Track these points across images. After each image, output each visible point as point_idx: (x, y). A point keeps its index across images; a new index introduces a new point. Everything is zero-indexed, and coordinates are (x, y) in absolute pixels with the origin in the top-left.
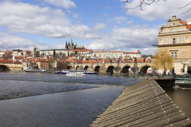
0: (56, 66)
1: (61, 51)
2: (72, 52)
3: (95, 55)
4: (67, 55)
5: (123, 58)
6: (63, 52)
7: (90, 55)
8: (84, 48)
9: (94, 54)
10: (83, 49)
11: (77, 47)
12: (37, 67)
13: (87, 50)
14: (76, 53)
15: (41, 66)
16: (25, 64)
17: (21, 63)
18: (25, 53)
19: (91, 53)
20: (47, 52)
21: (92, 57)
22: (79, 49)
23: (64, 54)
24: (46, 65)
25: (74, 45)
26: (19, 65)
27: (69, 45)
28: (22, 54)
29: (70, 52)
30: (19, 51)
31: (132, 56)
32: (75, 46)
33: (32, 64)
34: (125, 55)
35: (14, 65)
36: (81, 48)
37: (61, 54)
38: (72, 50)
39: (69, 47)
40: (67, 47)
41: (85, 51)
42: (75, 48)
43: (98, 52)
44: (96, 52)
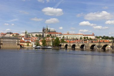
2: (48, 34)
7: (60, 36)
8: (55, 32)
16: (32, 43)
19: (61, 35)
20: (30, 34)
22: (52, 32)
29: (46, 34)
30: (11, 33)
31: (89, 37)
32: (49, 30)
34: (84, 36)
35: (26, 44)
36: (54, 32)
37: (40, 35)
39: (45, 31)
40: (43, 30)
41: (56, 34)
42: (49, 32)
43: (66, 34)
44: (64, 34)
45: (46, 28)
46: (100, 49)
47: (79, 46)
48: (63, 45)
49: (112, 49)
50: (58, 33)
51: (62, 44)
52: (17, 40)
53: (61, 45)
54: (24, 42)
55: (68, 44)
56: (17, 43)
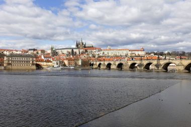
0: (80, 64)
3: (104, 53)
4: (78, 53)
5: (129, 55)
7: (99, 53)
10: (92, 47)
11: (86, 46)
12: (65, 65)
14: (86, 51)
15: (69, 64)
16: (54, 62)
17: (51, 62)
18: (40, 52)
19: (100, 51)
20: (60, 51)
21: (101, 55)
22: (88, 47)
23: (76, 52)
24: (73, 63)
25: (84, 44)
26: (50, 64)
27: (79, 44)
28: (38, 53)
30: (34, 50)
31: (137, 53)
32: (85, 45)
33: (60, 62)
34: (131, 52)
35: (45, 63)
36: (90, 47)
38: (82, 49)
39: (79, 46)
40: (77, 45)
41: (94, 49)
42: (85, 47)
43: (106, 50)
44: (104, 50)
46: (142, 68)
47: (115, 65)
48: (96, 64)
49: (156, 69)
50: (96, 49)
51: (94, 63)
52: (31, 59)
53: (93, 65)
54: (42, 61)
55: (102, 63)
56: (31, 62)
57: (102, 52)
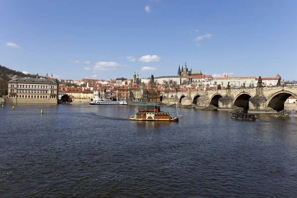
1: (171, 79)
2: (185, 79)
3: (216, 83)
4: (179, 84)
6: (174, 79)
7: (209, 83)
8: (201, 74)
9: (214, 81)
11: (192, 73)
13: (205, 77)
14: (191, 81)
15: (119, 97)
16: (96, 93)
18: (129, 82)
19: (210, 80)
21: (211, 86)
22: (195, 75)
23: (175, 83)
25: (189, 70)
27: (182, 71)
28: (126, 83)
29: (183, 79)
32: (190, 72)
35: (82, 95)
36: (198, 74)
37: (171, 82)
38: (185, 77)
39: (182, 73)
40: (180, 73)
41: (202, 78)
42: (190, 75)
43: (220, 79)
44: (217, 79)
45: (184, 67)
46: (229, 106)
47: (190, 98)
52: (49, 87)
56: (49, 92)
57: (213, 82)
